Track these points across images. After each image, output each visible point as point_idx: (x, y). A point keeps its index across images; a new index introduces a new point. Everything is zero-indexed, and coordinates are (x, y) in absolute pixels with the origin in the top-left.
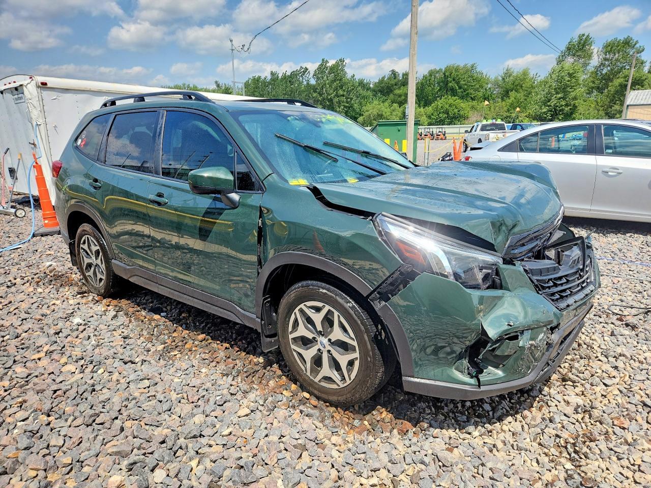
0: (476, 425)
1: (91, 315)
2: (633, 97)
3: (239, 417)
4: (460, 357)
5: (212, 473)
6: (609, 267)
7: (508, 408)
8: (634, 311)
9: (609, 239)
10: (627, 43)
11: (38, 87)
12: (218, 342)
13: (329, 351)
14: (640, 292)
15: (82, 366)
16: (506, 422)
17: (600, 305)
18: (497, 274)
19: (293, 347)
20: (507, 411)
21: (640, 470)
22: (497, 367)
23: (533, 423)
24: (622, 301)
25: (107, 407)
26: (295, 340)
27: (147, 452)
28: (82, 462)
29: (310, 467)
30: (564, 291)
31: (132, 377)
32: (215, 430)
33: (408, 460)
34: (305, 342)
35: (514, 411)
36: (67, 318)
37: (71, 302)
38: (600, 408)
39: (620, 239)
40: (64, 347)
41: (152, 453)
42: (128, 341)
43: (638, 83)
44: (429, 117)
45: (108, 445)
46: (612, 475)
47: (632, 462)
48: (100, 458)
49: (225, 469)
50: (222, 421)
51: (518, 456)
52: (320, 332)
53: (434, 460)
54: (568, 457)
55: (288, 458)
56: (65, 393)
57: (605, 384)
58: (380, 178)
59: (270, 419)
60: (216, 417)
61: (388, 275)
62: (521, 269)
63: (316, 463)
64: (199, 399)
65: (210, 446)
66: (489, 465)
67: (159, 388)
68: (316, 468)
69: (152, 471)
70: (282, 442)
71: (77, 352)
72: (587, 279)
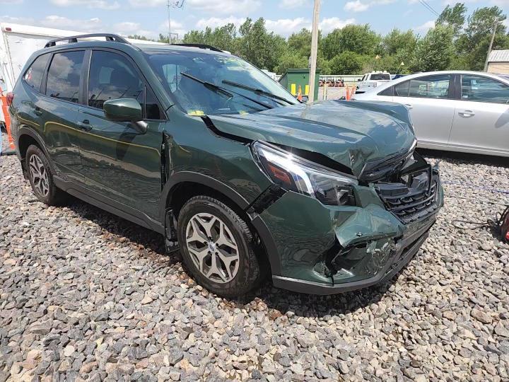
0: (332, 314)
1: (36, 219)
2: (494, 55)
3: (143, 304)
4: (319, 260)
5: (113, 349)
6: (458, 190)
7: (360, 302)
8: (472, 226)
9: (461, 168)
10: (494, 12)
11: (4, 32)
12: (135, 244)
13: (217, 254)
14: (479, 211)
15: (22, 260)
16: (357, 312)
17: (445, 221)
18: (353, 193)
19: (189, 249)
20: (359, 304)
21: (459, 354)
22: (348, 269)
23: (378, 314)
24: (463, 217)
25: (36, 294)
26: (191, 243)
27: (63, 331)
28: (10, 338)
29: (193, 346)
30: (411, 208)
31: (60, 270)
32: (121, 314)
33: (274, 342)
34: (199, 245)
35: (364, 304)
36: (16, 221)
37: (22, 208)
38: (434, 303)
39: (469, 169)
40: (10, 244)
41: (66, 332)
42: (62, 241)
43: (500, 44)
44: (331, 68)
45: (32, 325)
46: (436, 358)
47: (454, 347)
48: (24, 336)
49: (124, 347)
50: (128, 307)
51: (363, 340)
52: (210, 238)
53: (294, 342)
54: (403, 342)
55: (178, 338)
56: (4, 282)
57: (440, 284)
58: (267, 112)
59: (167, 307)
60: (123, 304)
61: (261, 192)
62: (374, 189)
63: (199, 342)
64: (112, 289)
65: (115, 327)
66: (338, 347)
67: (81, 280)
68: (197, 347)
69: (65, 346)
70: (174, 325)
71: (19, 249)
72: (432, 199)
